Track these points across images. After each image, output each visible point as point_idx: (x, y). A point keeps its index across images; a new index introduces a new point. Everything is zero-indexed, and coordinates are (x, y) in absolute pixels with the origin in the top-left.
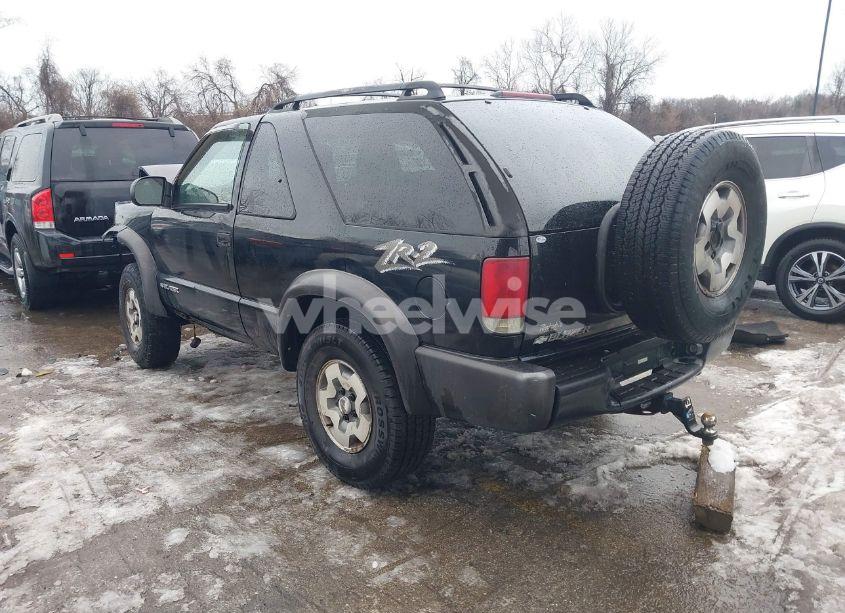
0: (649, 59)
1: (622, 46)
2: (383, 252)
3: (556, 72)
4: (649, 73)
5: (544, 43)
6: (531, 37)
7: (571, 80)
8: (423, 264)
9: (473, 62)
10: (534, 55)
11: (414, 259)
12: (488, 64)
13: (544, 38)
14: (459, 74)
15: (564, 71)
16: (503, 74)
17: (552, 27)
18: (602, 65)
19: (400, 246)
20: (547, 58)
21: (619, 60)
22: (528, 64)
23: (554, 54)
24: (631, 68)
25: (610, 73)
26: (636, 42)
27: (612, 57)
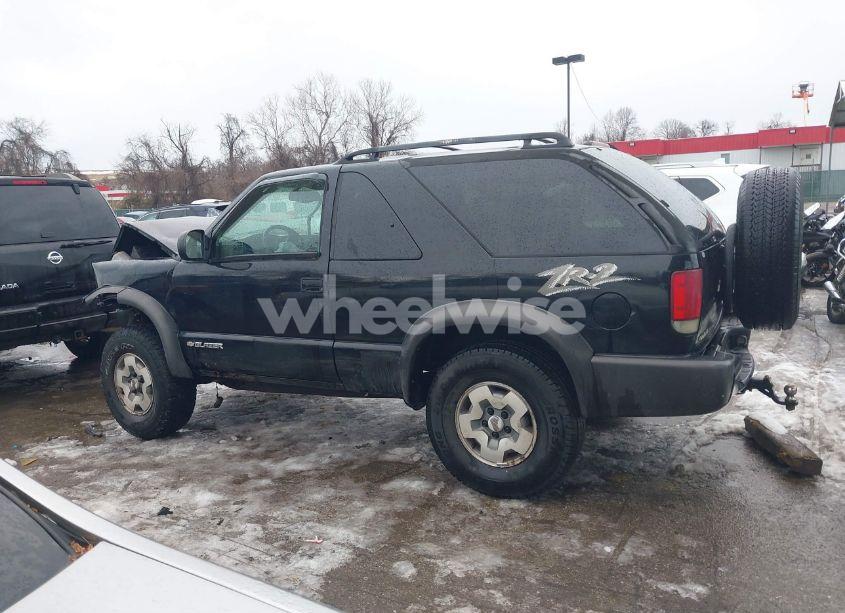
0: (408, 117)
1: (384, 105)
2: (549, 277)
3: (323, 129)
4: (409, 130)
5: (309, 101)
6: (295, 94)
7: (338, 137)
8: (601, 283)
9: (239, 118)
10: (299, 112)
11: (589, 280)
12: (254, 121)
13: (308, 97)
14: (225, 130)
15: (330, 128)
16: (271, 131)
17: (313, 86)
18: (365, 122)
19: (569, 271)
20: (313, 115)
21: (380, 118)
22: (294, 121)
23: (320, 112)
24: (392, 125)
25: (374, 131)
26: (394, 102)
27: (375, 116)
